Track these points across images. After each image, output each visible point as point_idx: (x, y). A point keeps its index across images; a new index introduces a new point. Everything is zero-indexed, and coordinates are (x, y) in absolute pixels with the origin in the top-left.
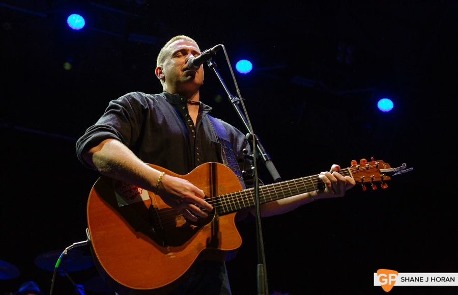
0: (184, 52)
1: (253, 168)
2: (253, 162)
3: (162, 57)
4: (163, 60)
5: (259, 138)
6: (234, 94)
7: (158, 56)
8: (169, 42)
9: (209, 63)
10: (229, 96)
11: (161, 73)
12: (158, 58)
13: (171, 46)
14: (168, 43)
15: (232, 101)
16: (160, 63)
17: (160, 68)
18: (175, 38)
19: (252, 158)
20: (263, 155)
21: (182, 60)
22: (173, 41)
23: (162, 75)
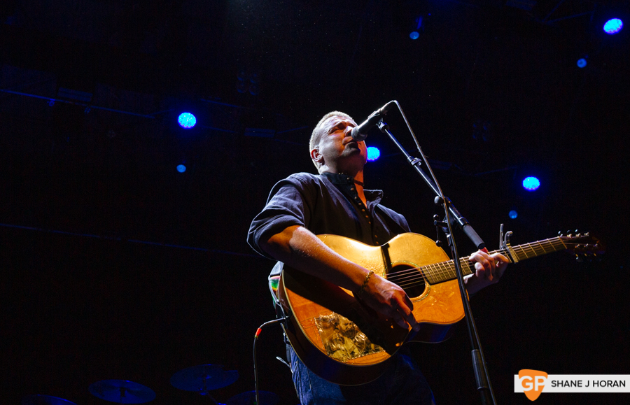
0: (342, 126)
1: (448, 236)
2: (448, 229)
3: (315, 138)
4: (317, 141)
5: (451, 200)
6: (415, 154)
7: (310, 138)
8: (322, 120)
9: (380, 125)
10: (408, 158)
11: (317, 155)
12: (311, 140)
13: (326, 123)
14: (320, 122)
15: (413, 163)
16: (314, 145)
17: (316, 151)
18: (328, 115)
19: (445, 225)
20: (459, 219)
21: (340, 134)
22: (327, 119)
23: (320, 157)
